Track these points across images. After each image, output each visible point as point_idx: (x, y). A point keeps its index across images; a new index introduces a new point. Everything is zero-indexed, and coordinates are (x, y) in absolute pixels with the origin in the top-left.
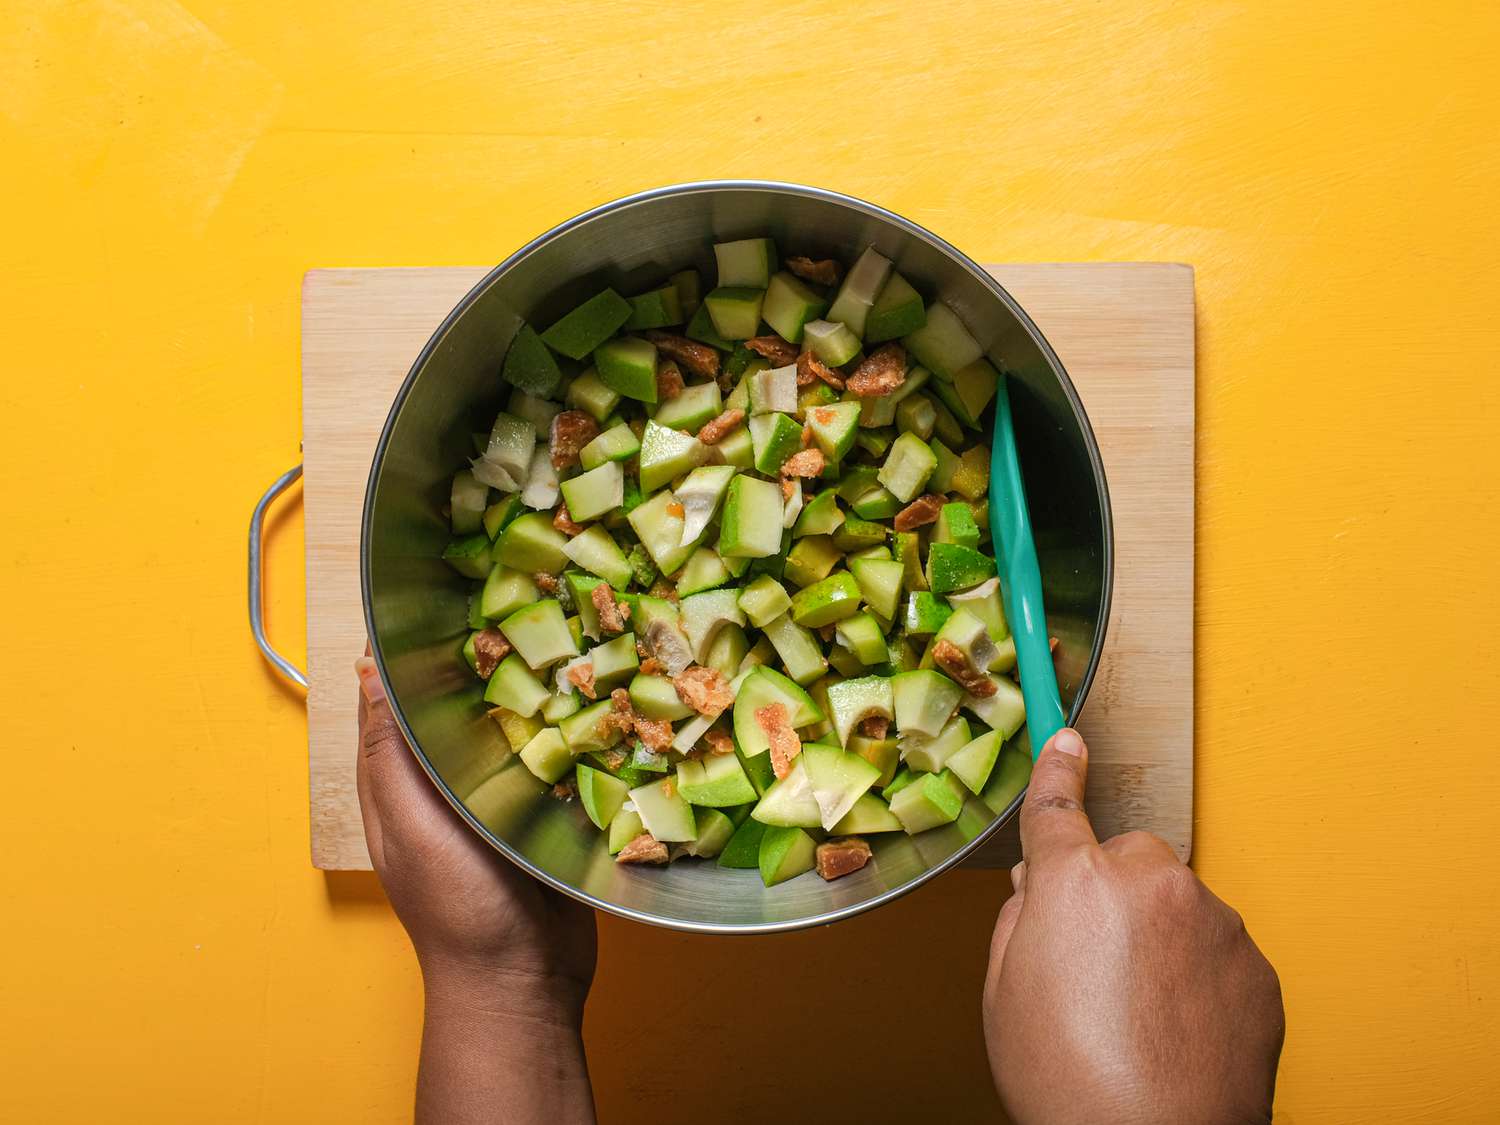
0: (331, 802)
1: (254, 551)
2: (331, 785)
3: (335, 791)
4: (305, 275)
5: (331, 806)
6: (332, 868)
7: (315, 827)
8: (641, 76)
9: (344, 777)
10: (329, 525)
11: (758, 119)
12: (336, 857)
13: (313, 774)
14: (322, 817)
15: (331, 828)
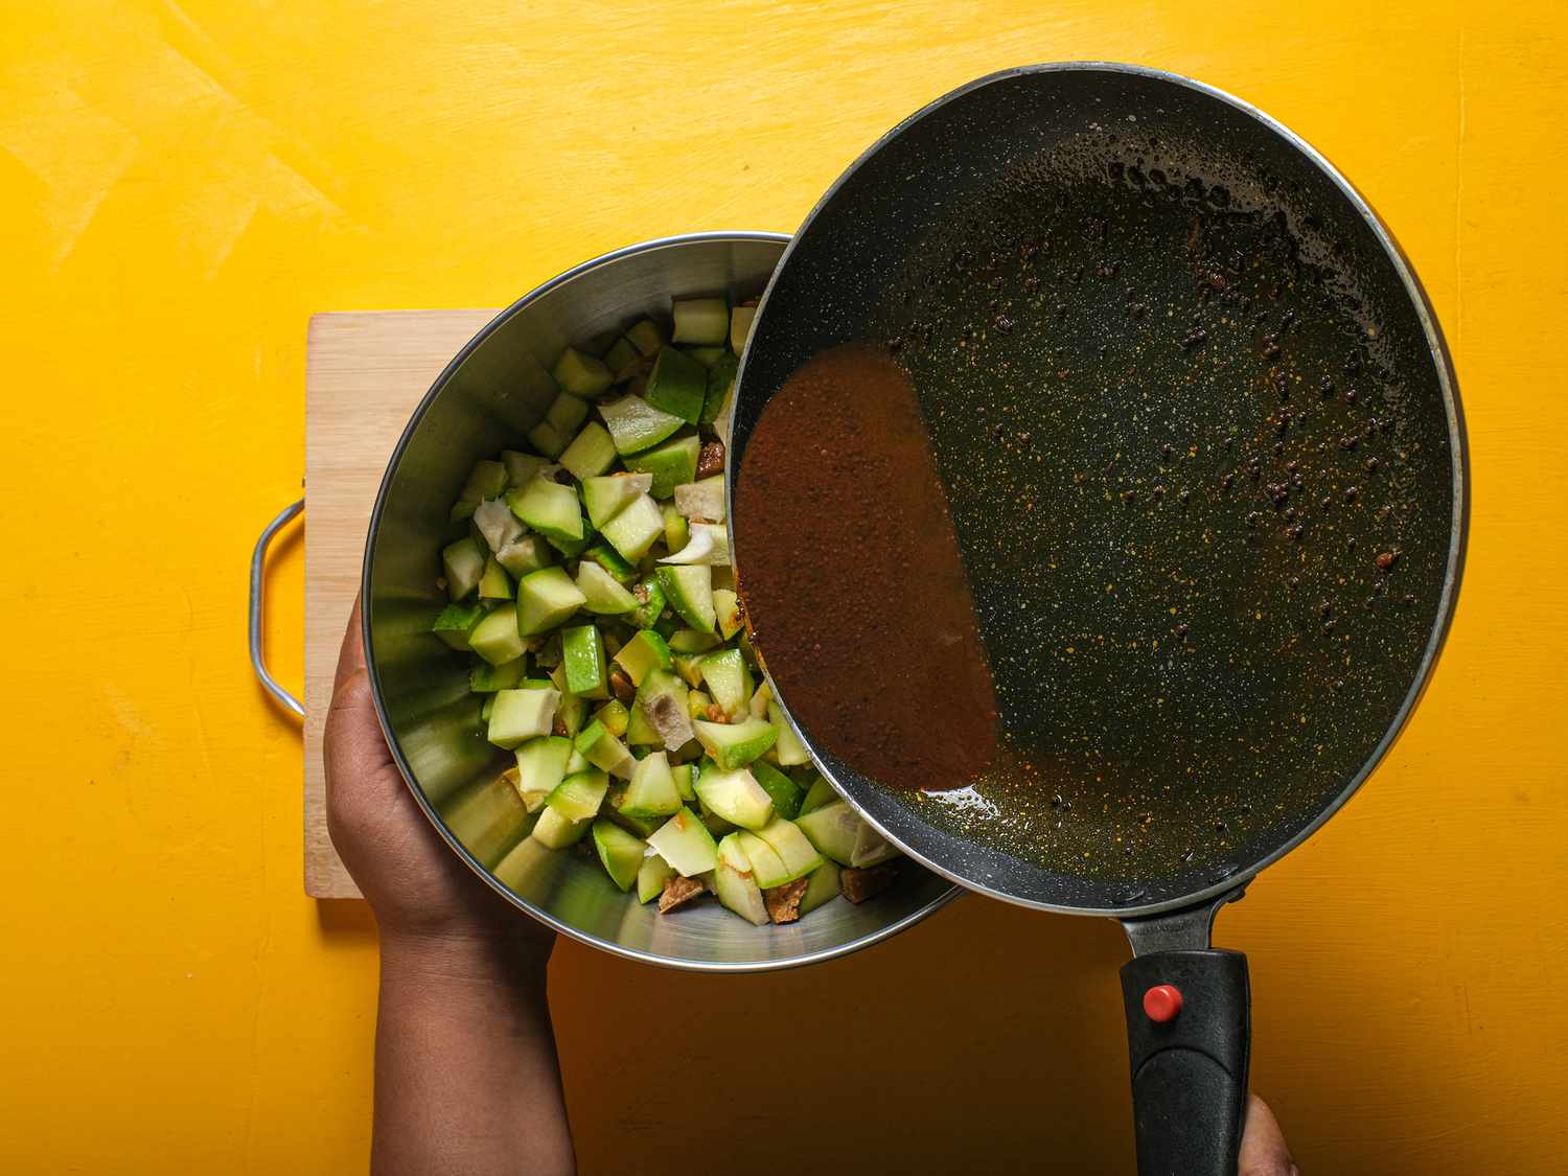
1: (256, 585)
4: (312, 318)
6: (325, 896)
7: (308, 855)
10: (330, 557)
12: (328, 885)
13: (307, 801)
14: (315, 845)
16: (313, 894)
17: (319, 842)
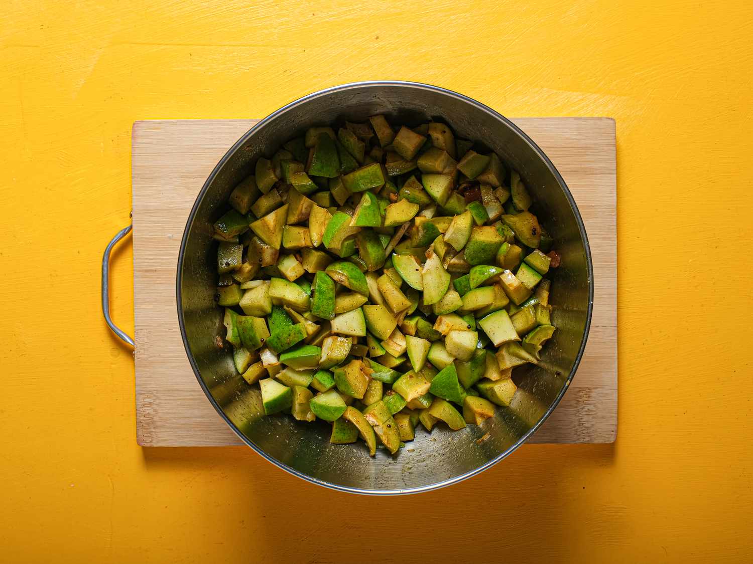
0: (148, 410)
1: (105, 272)
2: (148, 400)
3: (150, 403)
4: (134, 124)
5: (147, 412)
6: (148, 445)
7: (138, 423)
8: (314, 15)
9: (155, 396)
10: (147, 259)
11: (377, 38)
12: (150, 439)
13: (137, 394)
14: (142, 418)
15: (148, 424)
16: (143, 444)
17: (144, 416)
